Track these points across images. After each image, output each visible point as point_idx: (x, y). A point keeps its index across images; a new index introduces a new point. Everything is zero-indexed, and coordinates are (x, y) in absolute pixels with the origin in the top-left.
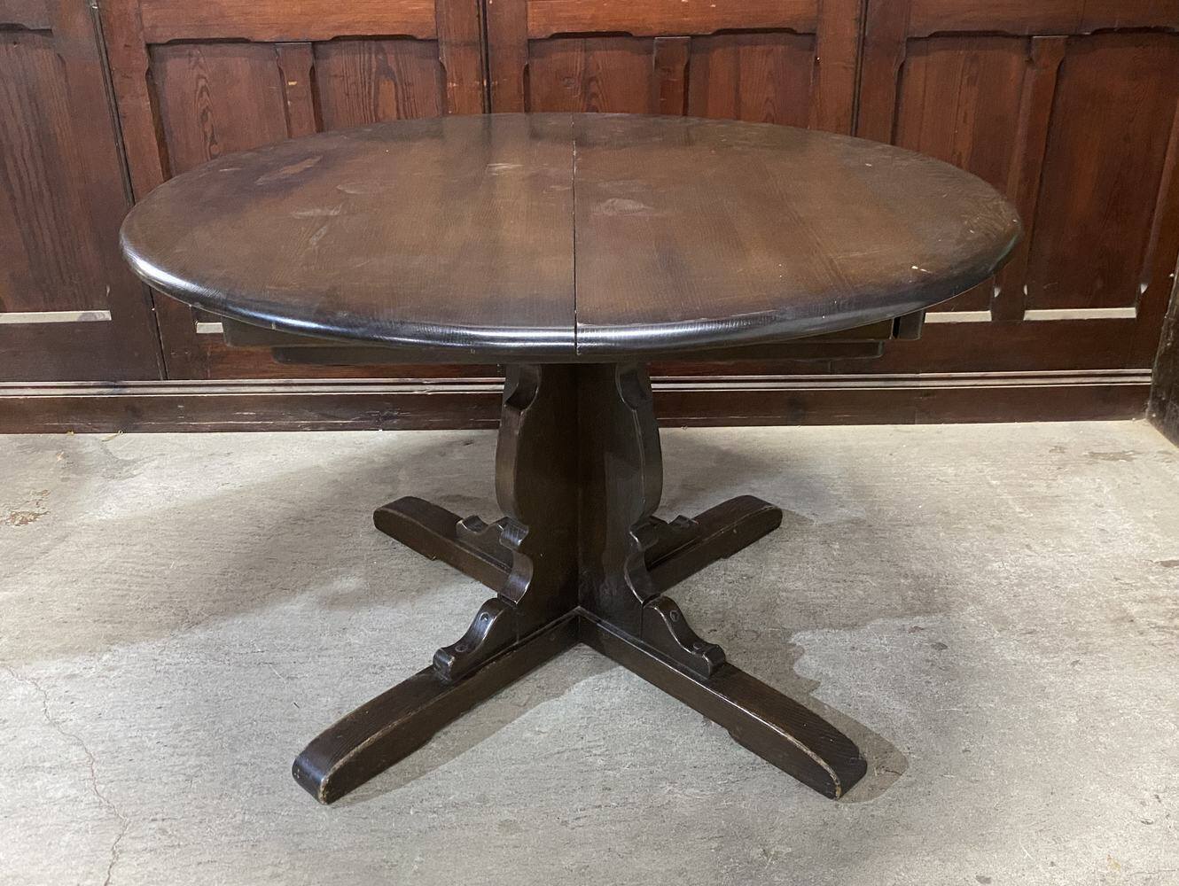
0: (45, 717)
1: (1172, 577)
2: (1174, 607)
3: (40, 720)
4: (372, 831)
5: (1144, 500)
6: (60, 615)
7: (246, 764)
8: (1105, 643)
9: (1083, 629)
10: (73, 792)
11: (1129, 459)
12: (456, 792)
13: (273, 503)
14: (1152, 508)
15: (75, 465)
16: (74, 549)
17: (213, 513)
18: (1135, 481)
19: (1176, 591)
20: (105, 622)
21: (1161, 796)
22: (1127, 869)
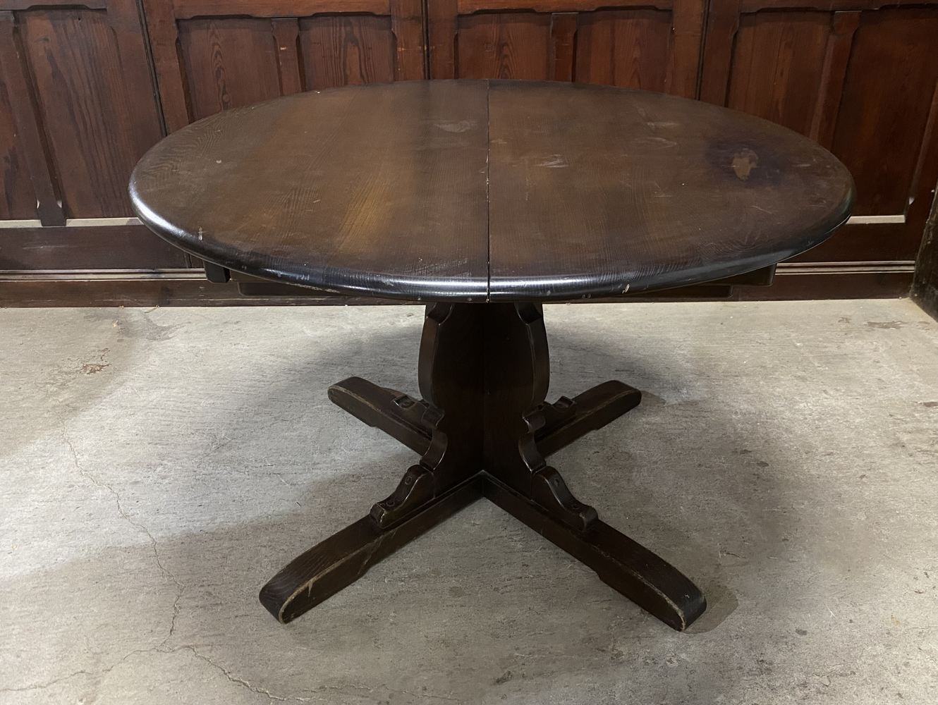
0: (119, 512)
1: (932, 415)
2: (935, 436)
3: (115, 514)
4: (358, 594)
5: (910, 358)
6: (124, 439)
7: (265, 546)
8: (884, 462)
9: (867, 452)
10: (143, 566)
11: (897, 327)
12: (417, 567)
13: (272, 358)
14: (916, 364)
15: (126, 330)
16: (130, 391)
17: (228, 365)
18: (903, 343)
19: (935, 425)
20: (156, 444)
21: (929, 573)
22: (905, 625)
